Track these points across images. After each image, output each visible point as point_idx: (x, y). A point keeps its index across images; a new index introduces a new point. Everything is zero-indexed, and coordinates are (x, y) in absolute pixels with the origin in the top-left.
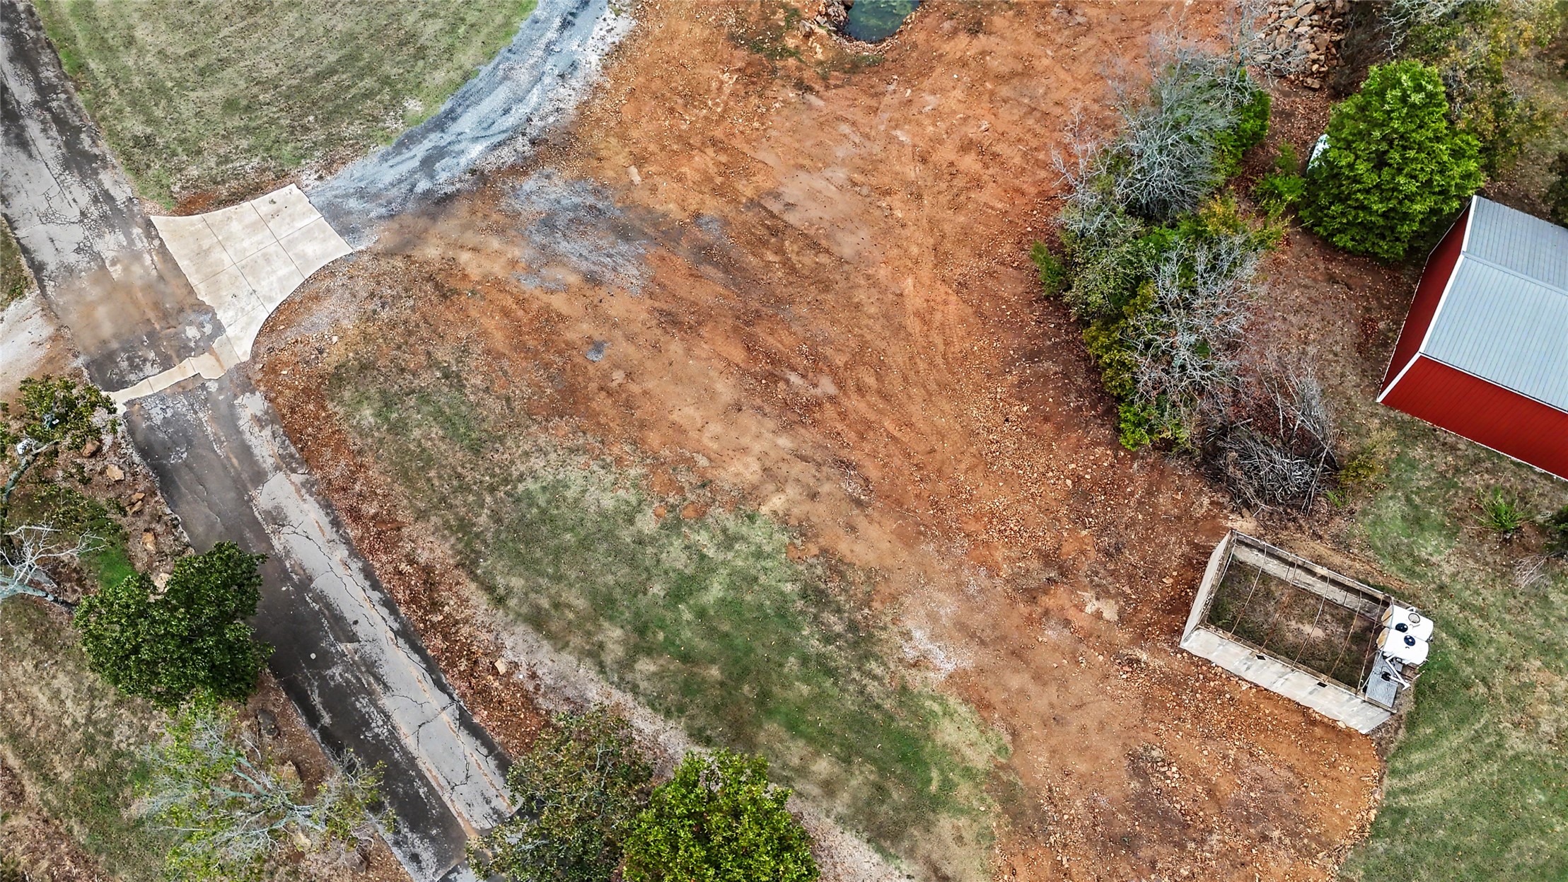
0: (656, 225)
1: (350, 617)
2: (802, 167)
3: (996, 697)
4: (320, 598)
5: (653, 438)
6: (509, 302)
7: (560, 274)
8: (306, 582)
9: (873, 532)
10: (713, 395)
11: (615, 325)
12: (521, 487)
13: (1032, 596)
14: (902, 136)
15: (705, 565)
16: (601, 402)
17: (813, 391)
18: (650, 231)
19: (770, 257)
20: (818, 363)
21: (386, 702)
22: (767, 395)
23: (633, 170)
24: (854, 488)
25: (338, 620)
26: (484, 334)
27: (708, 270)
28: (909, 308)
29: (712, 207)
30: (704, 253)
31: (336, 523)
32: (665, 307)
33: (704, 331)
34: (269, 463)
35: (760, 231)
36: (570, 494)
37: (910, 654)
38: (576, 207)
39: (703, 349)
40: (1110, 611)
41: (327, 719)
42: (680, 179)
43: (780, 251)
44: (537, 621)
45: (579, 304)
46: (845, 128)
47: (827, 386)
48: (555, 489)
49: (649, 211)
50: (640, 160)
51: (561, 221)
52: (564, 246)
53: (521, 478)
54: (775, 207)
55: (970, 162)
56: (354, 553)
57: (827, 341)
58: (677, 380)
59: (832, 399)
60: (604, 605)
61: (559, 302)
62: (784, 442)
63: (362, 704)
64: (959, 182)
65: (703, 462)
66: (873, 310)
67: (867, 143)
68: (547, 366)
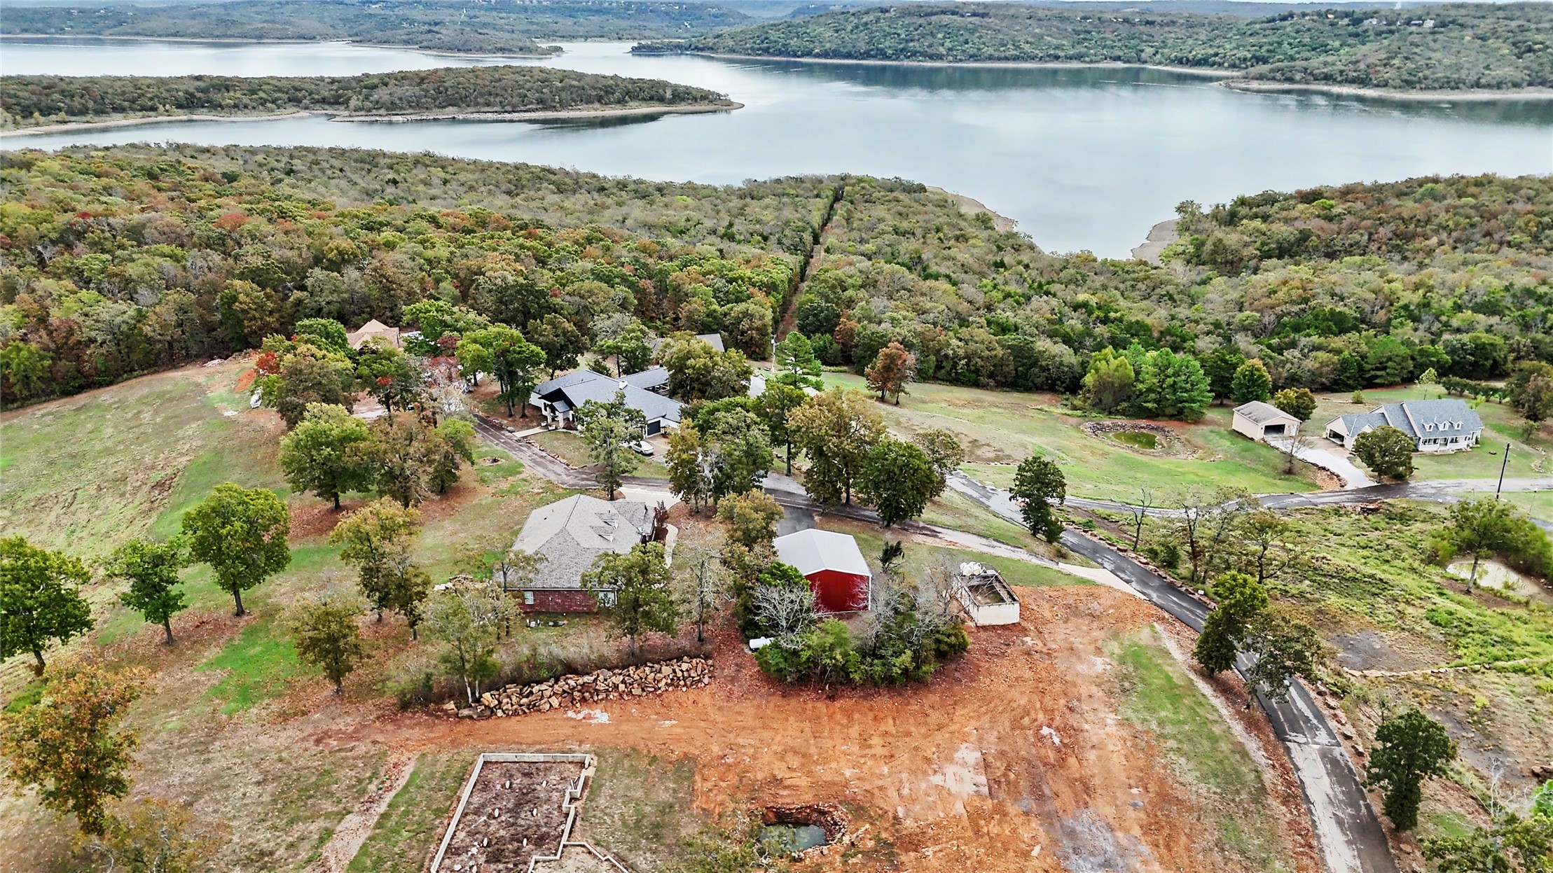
0: (1052, 824)
1: (1333, 821)
2: (950, 794)
3: (1092, 648)
5: (1141, 763)
6: (1163, 850)
7: (1124, 841)
9: (1083, 691)
10: (1099, 757)
11: (1117, 806)
12: (1219, 791)
13: (1048, 654)
14: (886, 769)
15: (1161, 723)
16: (1152, 787)
17: (1054, 733)
18: (1057, 825)
19: (1012, 776)
20: (1041, 738)
21: (1331, 793)
22: (1074, 743)
23: (1034, 853)
24: (1076, 703)
26: (1189, 849)
27: (1047, 792)
28: (979, 724)
29: (1013, 809)
30: (1041, 798)
31: (1321, 850)
32: (1085, 796)
33: (1077, 776)
35: (1004, 786)
36: (1198, 774)
37: (1108, 667)
38: (1085, 860)
39: (1086, 772)
40: (1028, 639)
41: (1361, 802)
42: (1014, 830)
43: (1005, 775)
44: (1244, 754)
45: (1127, 824)
46: (906, 792)
47: (1045, 731)
48: (1204, 778)
49: (1047, 832)
50: (1026, 855)
51: (1101, 859)
52: (1110, 849)
53: (1215, 793)
54: (985, 790)
55: (876, 741)
56: (1318, 837)
57: (1026, 740)
58: (1109, 771)
59: (1049, 726)
60: (1214, 739)
61: (1137, 831)
62: (1086, 727)
63: (1341, 797)
64: (890, 739)
65: (1129, 744)
66: (996, 733)
67: (905, 779)
68: (1167, 816)
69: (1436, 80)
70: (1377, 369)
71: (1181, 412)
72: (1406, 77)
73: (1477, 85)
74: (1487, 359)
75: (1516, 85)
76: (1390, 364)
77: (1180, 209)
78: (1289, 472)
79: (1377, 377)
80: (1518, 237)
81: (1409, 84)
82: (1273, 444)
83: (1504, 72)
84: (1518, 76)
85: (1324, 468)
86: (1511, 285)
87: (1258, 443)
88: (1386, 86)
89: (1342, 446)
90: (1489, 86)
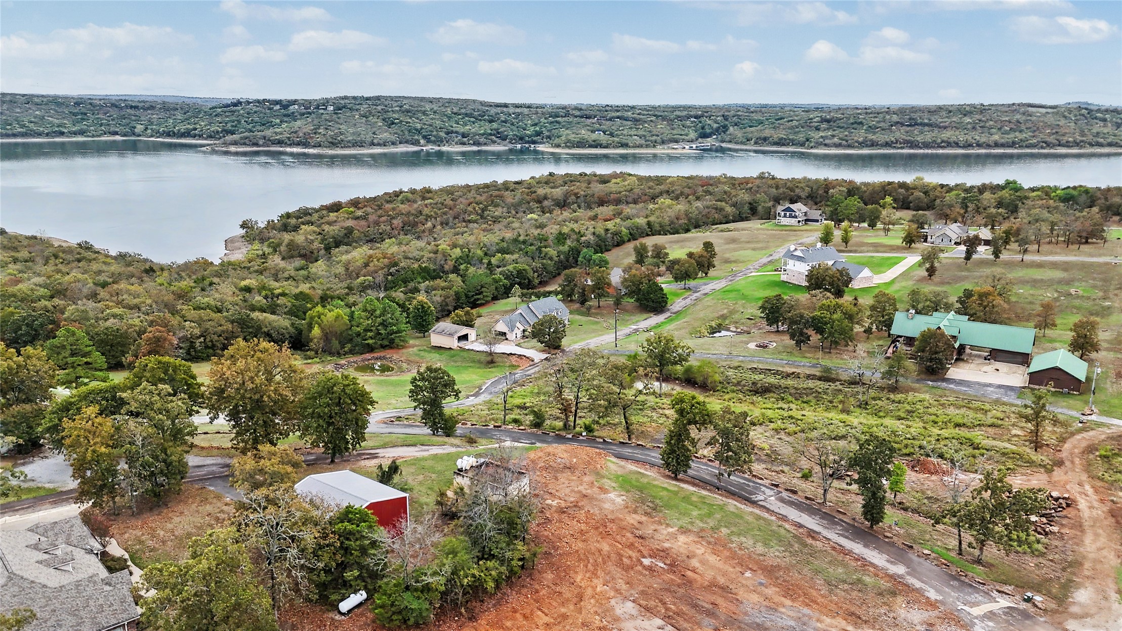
1: (842, 538)
3: (596, 489)
4: (858, 543)
5: (727, 553)
6: (815, 606)
7: (791, 613)
8: (866, 546)
9: (632, 521)
10: (701, 563)
11: (754, 591)
12: (783, 549)
13: (575, 506)
15: (701, 520)
16: (753, 566)
17: (653, 561)
19: (672, 607)
20: (651, 569)
21: (817, 522)
22: (674, 561)
24: (638, 532)
25: (847, 537)
26: (823, 596)
27: (706, 605)
28: (601, 580)
30: (709, 612)
31: (864, 558)
32: (730, 595)
33: (707, 583)
34: (908, 577)
36: (761, 544)
39: (707, 577)
43: (667, 609)
44: (762, 519)
45: (776, 600)
47: (646, 562)
48: (767, 545)
53: (783, 551)
56: (852, 551)
57: (645, 576)
58: (718, 569)
59: (644, 557)
60: (739, 516)
61: (788, 602)
62: (666, 545)
63: (824, 521)
65: (704, 543)
66: (620, 581)
68: (785, 581)
69: (349, 142)
70: (477, 294)
71: (392, 341)
72: (330, 140)
73: (372, 144)
74: (525, 279)
75: (393, 143)
76: (483, 289)
77: (242, 226)
78: (492, 362)
79: (478, 299)
80: (473, 217)
81: (333, 144)
82: (467, 347)
83: (385, 136)
84: (393, 138)
85: (511, 354)
86: (503, 238)
87: (457, 350)
88: (320, 146)
89: (507, 339)
90: (379, 145)
